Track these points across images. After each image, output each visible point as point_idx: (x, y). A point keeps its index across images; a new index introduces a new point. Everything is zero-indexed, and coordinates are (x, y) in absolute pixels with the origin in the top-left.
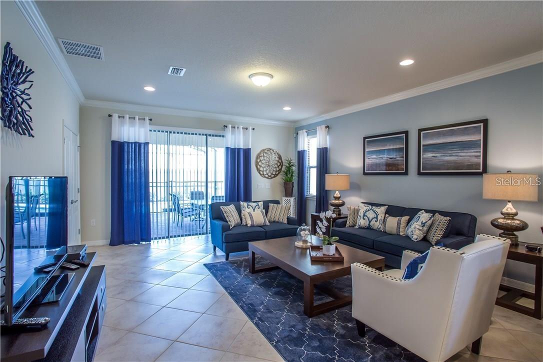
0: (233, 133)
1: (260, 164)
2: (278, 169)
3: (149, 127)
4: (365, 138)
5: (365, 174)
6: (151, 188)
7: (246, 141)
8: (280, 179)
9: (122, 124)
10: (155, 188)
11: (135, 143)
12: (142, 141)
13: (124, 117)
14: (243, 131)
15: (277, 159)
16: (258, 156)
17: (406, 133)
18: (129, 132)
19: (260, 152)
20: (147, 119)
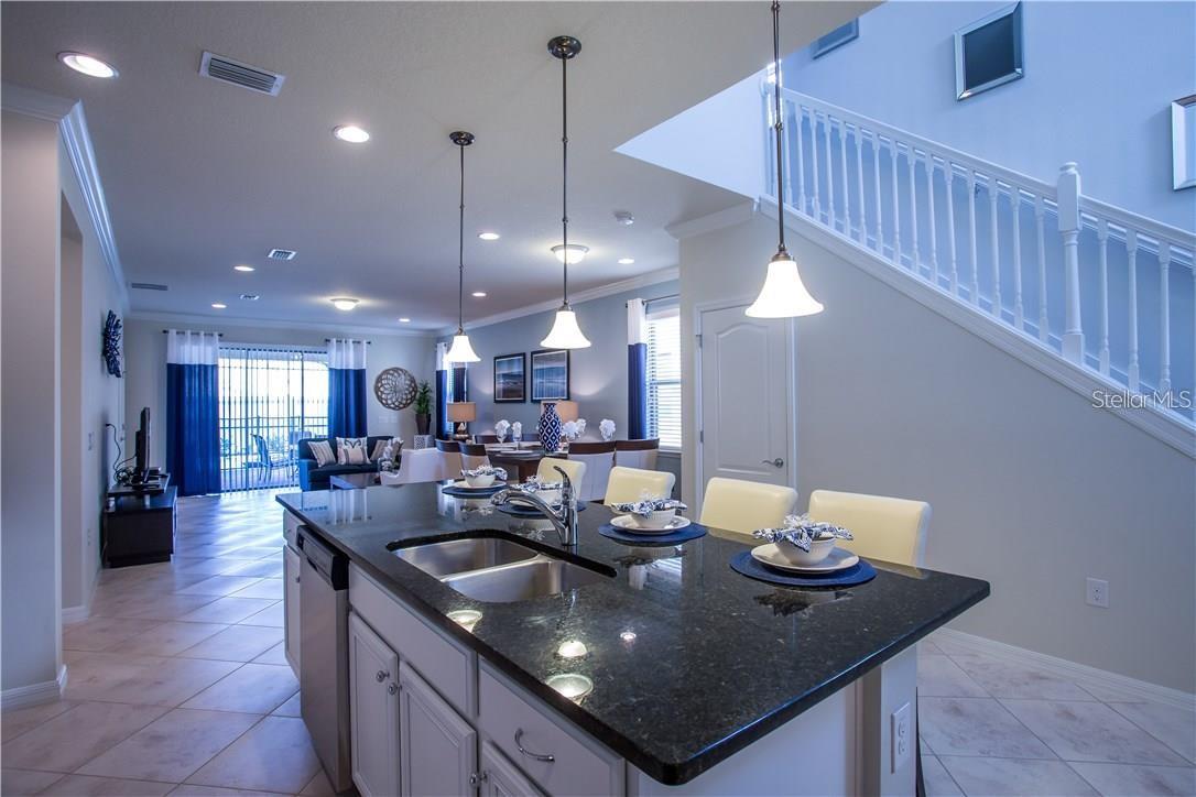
0: (339, 349)
1: (382, 389)
2: (409, 396)
3: (218, 344)
4: (496, 358)
5: (496, 401)
6: (221, 431)
7: (358, 360)
8: (412, 409)
9: (182, 342)
10: (227, 431)
11: (200, 366)
12: (209, 363)
13: (184, 333)
14: (355, 348)
15: (408, 382)
16: (379, 379)
17: (524, 355)
18: (191, 353)
19: (382, 374)
20: (216, 334)
